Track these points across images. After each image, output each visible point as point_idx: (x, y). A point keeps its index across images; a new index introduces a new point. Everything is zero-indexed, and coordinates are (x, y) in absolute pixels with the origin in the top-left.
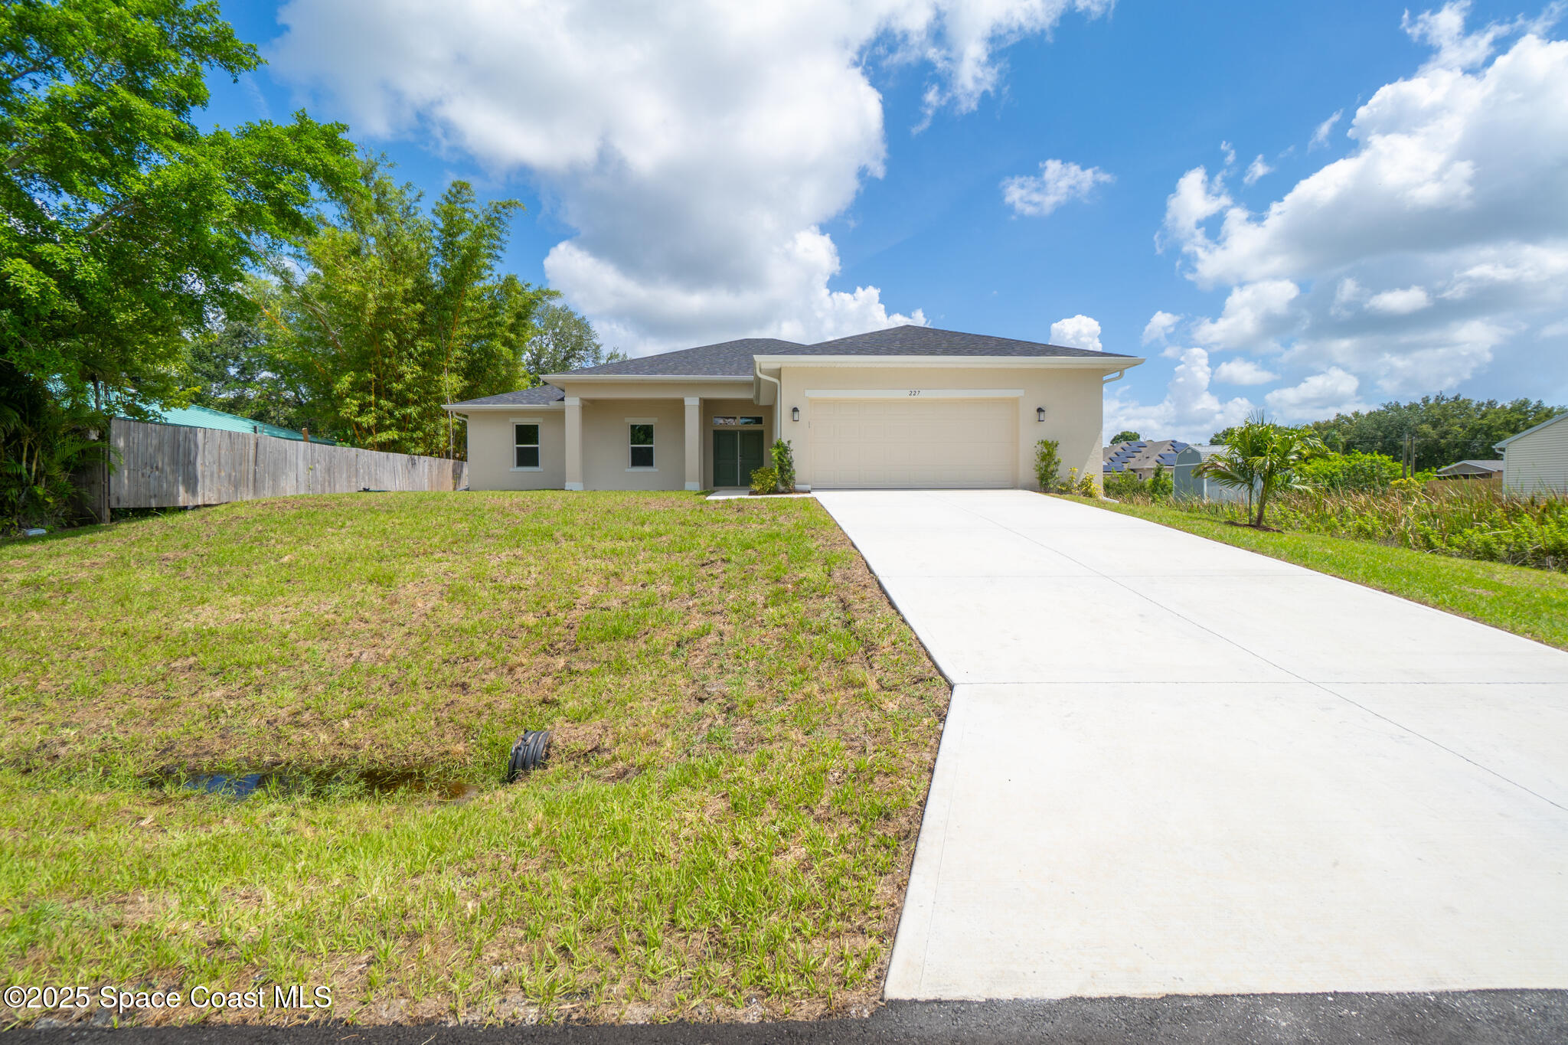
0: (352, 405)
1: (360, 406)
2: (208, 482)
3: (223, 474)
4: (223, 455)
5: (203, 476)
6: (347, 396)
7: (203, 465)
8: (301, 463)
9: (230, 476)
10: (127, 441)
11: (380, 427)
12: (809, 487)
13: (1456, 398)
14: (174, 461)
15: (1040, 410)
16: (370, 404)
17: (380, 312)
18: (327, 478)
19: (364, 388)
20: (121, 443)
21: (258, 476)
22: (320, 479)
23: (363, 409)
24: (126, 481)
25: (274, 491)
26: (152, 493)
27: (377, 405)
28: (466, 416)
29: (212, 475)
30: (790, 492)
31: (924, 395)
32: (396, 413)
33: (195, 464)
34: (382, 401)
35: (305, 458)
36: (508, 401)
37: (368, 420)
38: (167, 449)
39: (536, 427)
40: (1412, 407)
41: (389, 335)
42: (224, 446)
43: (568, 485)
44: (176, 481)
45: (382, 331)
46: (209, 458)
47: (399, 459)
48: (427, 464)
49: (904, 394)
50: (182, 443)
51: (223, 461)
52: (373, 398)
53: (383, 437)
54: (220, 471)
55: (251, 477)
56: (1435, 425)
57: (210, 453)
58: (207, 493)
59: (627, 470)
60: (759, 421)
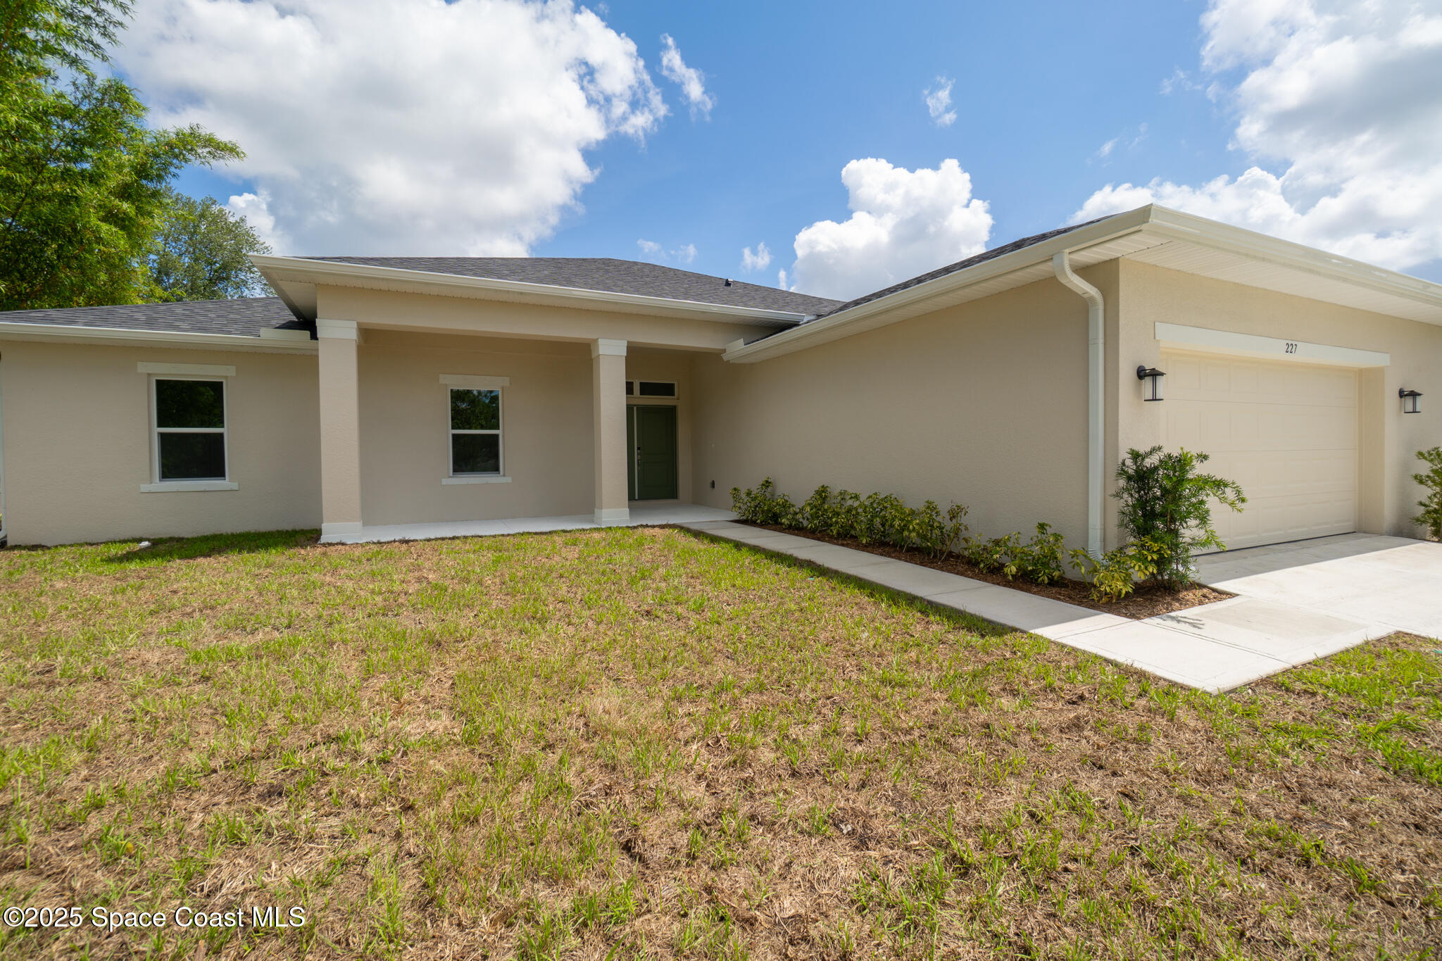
39: (213, 388)
59: (445, 481)
60: (667, 389)
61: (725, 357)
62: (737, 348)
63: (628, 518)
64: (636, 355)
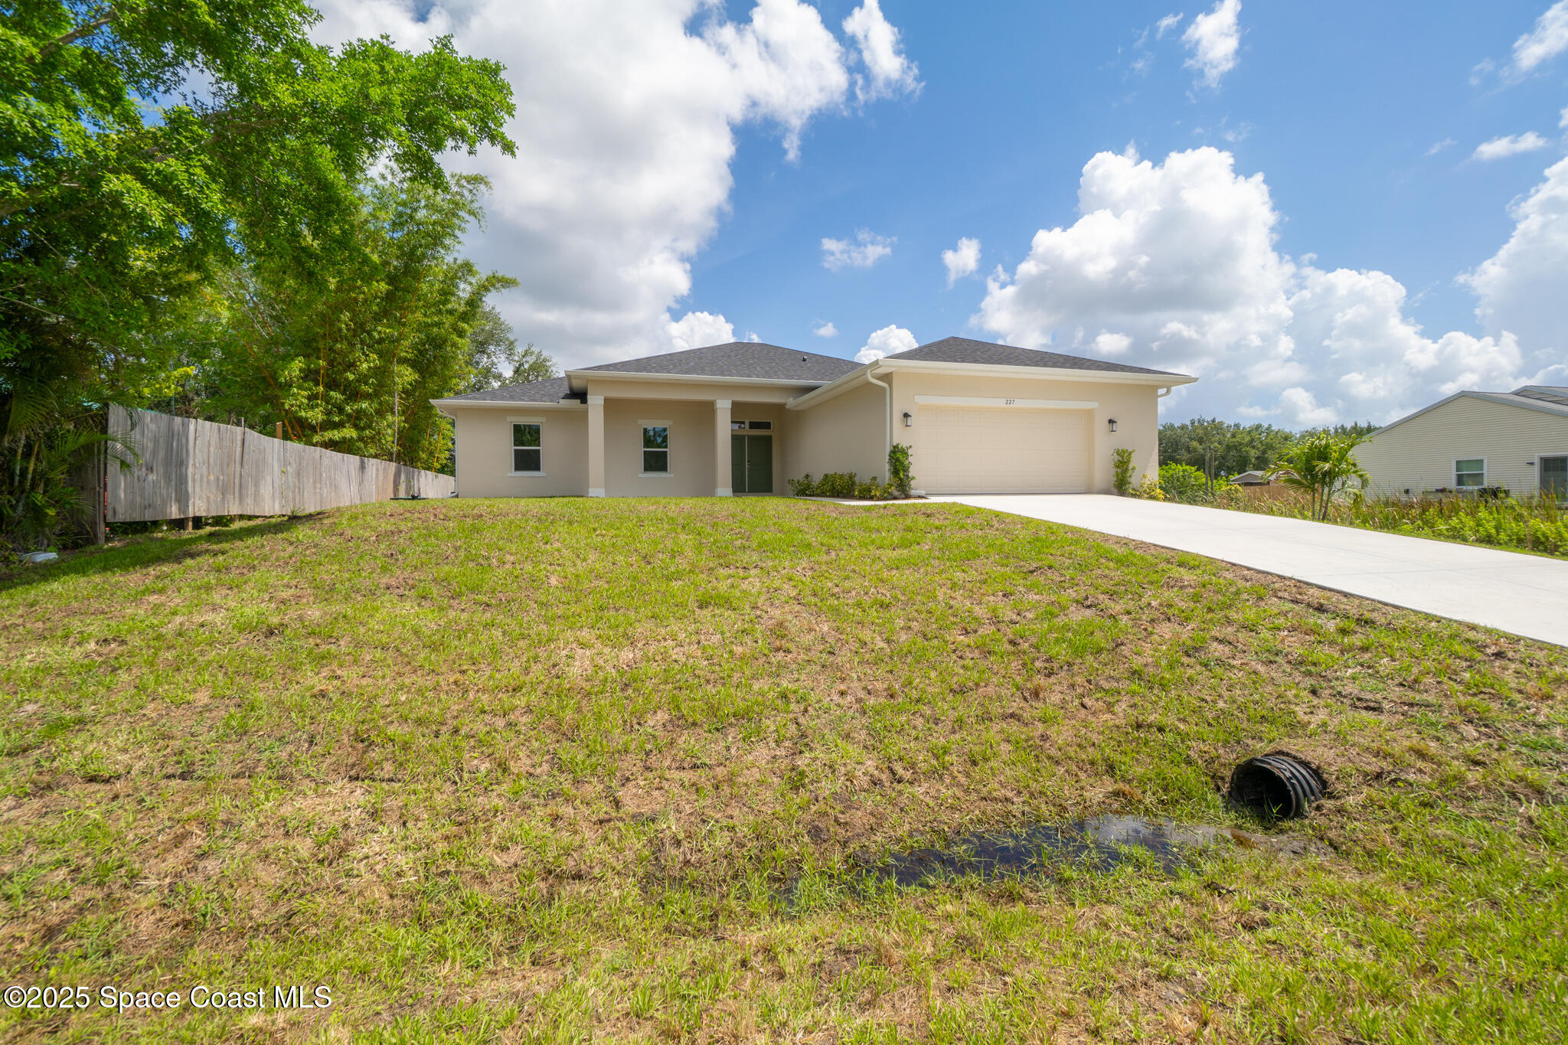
0: (300, 396)
1: (307, 398)
3: (212, 478)
4: (212, 454)
5: (194, 481)
6: (296, 385)
7: (194, 467)
8: (275, 465)
9: (218, 479)
12: (923, 493)
13: (1214, 421)
14: (168, 461)
15: (1111, 422)
16: (318, 396)
19: (314, 377)
21: (243, 480)
22: (292, 485)
23: (310, 402)
25: (256, 500)
26: (147, 503)
27: (326, 398)
29: (202, 480)
30: (907, 497)
31: (1019, 404)
32: (348, 409)
33: (186, 467)
34: (332, 393)
35: (279, 459)
36: (505, 398)
37: (315, 415)
38: (161, 444)
39: (536, 428)
40: (1183, 427)
42: (213, 443)
43: (591, 491)
46: (199, 457)
47: (353, 460)
48: (374, 467)
49: (1000, 403)
50: (175, 437)
51: (211, 460)
52: (321, 389)
53: (336, 435)
54: (209, 474)
55: (237, 481)
56: (1201, 441)
58: (197, 502)
59: (640, 475)
60: (767, 426)
61: (787, 407)
62: (791, 402)
63: (731, 494)
64: (736, 406)
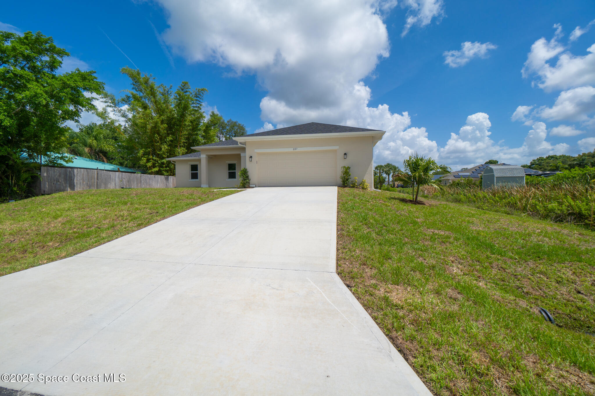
0: (144, 160)
1: (147, 160)
2: (79, 186)
3: (84, 183)
4: (84, 177)
5: (77, 184)
6: (143, 157)
7: (77, 180)
8: (117, 179)
9: (87, 183)
10: (47, 174)
11: (154, 166)
14: (65, 179)
15: (345, 154)
16: (150, 159)
17: (153, 128)
18: (128, 184)
19: (148, 153)
20: (45, 174)
21: (98, 183)
22: (125, 184)
23: (148, 160)
24: (47, 186)
25: (105, 188)
27: (153, 159)
28: (175, 162)
29: (80, 183)
31: (299, 150)
32: (159, 162)
33: (74, 180)
36: (189, 157)
37: (149, 164)
38: (62, 176)
39: (197, 165)
41: (156, 135)
42: (85, 174)
43: (202, 186)
44: (66, 186)
45: (154, 134)
46: (79, 178)
49: (291, 150)
50: (68, 174)
51: (84, 179)
52: (151, 157)
53: (155, 170)
54: (83, 182)
55: (95, 184)
57: (79, 176)
58: (78, 189)
59: (226, 180)
